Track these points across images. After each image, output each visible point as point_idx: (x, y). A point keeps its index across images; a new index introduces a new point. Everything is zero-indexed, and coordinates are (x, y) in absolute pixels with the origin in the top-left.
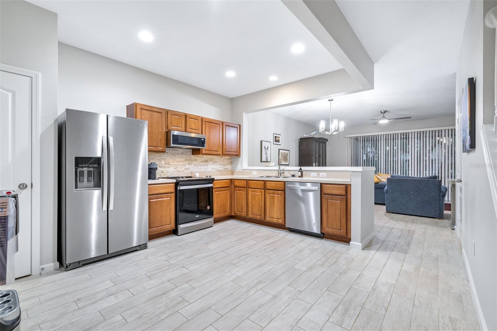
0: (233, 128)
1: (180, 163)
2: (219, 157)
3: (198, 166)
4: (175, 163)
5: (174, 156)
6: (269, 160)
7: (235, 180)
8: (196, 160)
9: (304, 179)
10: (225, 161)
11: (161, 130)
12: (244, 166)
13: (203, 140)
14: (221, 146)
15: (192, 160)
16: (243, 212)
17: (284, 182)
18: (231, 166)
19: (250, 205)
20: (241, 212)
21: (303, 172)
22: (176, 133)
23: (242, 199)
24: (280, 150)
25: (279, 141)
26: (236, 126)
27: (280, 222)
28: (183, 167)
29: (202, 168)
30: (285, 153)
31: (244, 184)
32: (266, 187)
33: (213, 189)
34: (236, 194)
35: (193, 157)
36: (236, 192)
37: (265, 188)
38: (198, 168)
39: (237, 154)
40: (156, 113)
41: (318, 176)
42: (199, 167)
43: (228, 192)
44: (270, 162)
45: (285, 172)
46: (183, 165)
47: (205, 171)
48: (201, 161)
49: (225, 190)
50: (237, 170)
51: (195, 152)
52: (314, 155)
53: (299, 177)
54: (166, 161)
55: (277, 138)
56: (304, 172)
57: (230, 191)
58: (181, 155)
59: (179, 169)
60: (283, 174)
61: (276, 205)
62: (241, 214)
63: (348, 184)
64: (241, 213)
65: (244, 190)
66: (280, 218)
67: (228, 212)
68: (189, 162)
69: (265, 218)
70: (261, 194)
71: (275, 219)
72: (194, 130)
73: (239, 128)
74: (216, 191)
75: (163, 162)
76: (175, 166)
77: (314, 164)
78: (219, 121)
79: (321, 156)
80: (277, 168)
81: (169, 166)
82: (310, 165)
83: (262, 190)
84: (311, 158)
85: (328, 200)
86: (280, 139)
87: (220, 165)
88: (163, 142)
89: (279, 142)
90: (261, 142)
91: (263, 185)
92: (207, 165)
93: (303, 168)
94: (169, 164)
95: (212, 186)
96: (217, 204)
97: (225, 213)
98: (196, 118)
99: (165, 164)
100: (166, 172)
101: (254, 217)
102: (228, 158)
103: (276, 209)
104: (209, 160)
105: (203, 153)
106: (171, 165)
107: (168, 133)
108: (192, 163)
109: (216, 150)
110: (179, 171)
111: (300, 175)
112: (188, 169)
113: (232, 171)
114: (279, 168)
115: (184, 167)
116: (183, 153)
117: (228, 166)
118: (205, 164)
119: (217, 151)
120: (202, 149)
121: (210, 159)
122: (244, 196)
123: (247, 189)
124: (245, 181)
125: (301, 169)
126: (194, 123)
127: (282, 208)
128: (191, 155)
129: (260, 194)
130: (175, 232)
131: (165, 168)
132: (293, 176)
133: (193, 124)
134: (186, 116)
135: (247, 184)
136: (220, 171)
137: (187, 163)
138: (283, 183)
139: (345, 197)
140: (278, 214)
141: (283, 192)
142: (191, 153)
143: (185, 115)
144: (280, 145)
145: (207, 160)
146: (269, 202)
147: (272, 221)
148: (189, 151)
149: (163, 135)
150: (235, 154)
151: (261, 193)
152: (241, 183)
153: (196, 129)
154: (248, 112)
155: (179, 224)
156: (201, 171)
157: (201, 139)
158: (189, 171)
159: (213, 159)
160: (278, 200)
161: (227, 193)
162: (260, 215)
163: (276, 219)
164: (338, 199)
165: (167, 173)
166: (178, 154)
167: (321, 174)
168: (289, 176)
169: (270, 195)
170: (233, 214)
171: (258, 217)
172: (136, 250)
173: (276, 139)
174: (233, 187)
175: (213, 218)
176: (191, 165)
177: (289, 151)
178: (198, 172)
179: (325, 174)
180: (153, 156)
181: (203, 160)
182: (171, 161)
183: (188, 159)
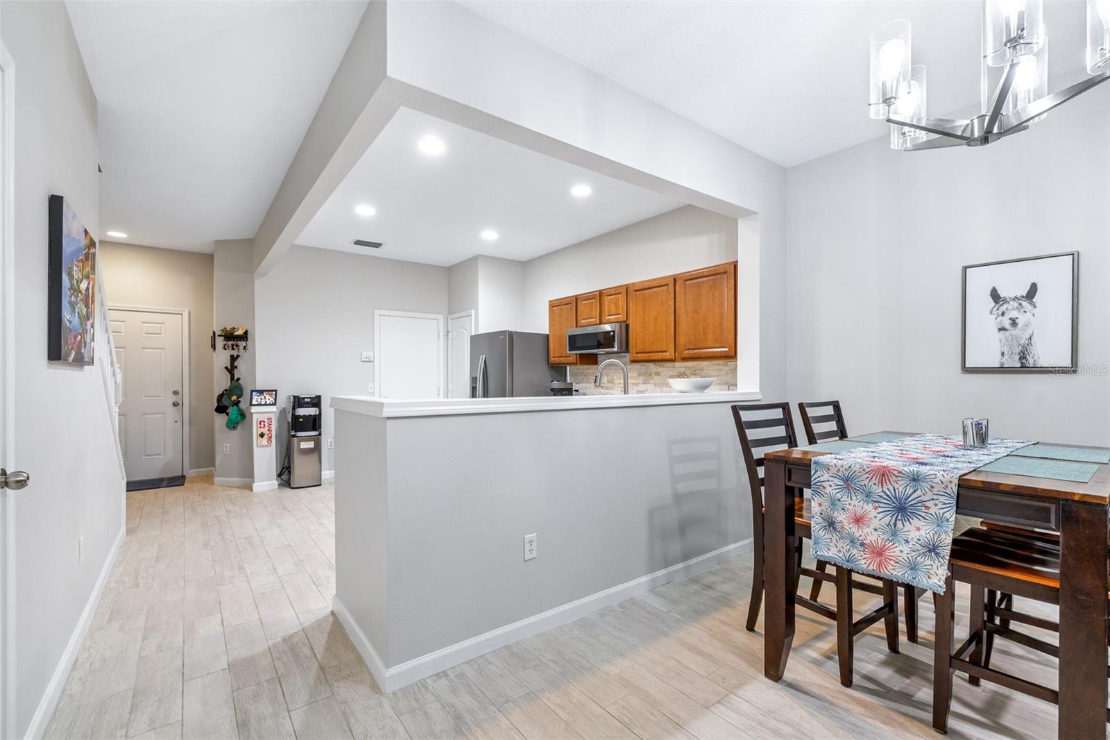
3: (662, 386)
39: (730, 354)
48: (669, 375)
68: (644, 378)
72: (613, 317)
73: (734, 272)
78: (668, 278)
90: (965, 272)
98: (617, 292)
104: (688, 373)
105: (632, 358)
108: (651, 381)
109: (659, 350)
121: (692, 370)
133: (612, 305)
134: (601, 295)
137: (641, 381)
145: (684, 372)
157: (609, 333)
159: (702, 369)
181: (675, 373)
182: (615, 378)
183: (643, 371)
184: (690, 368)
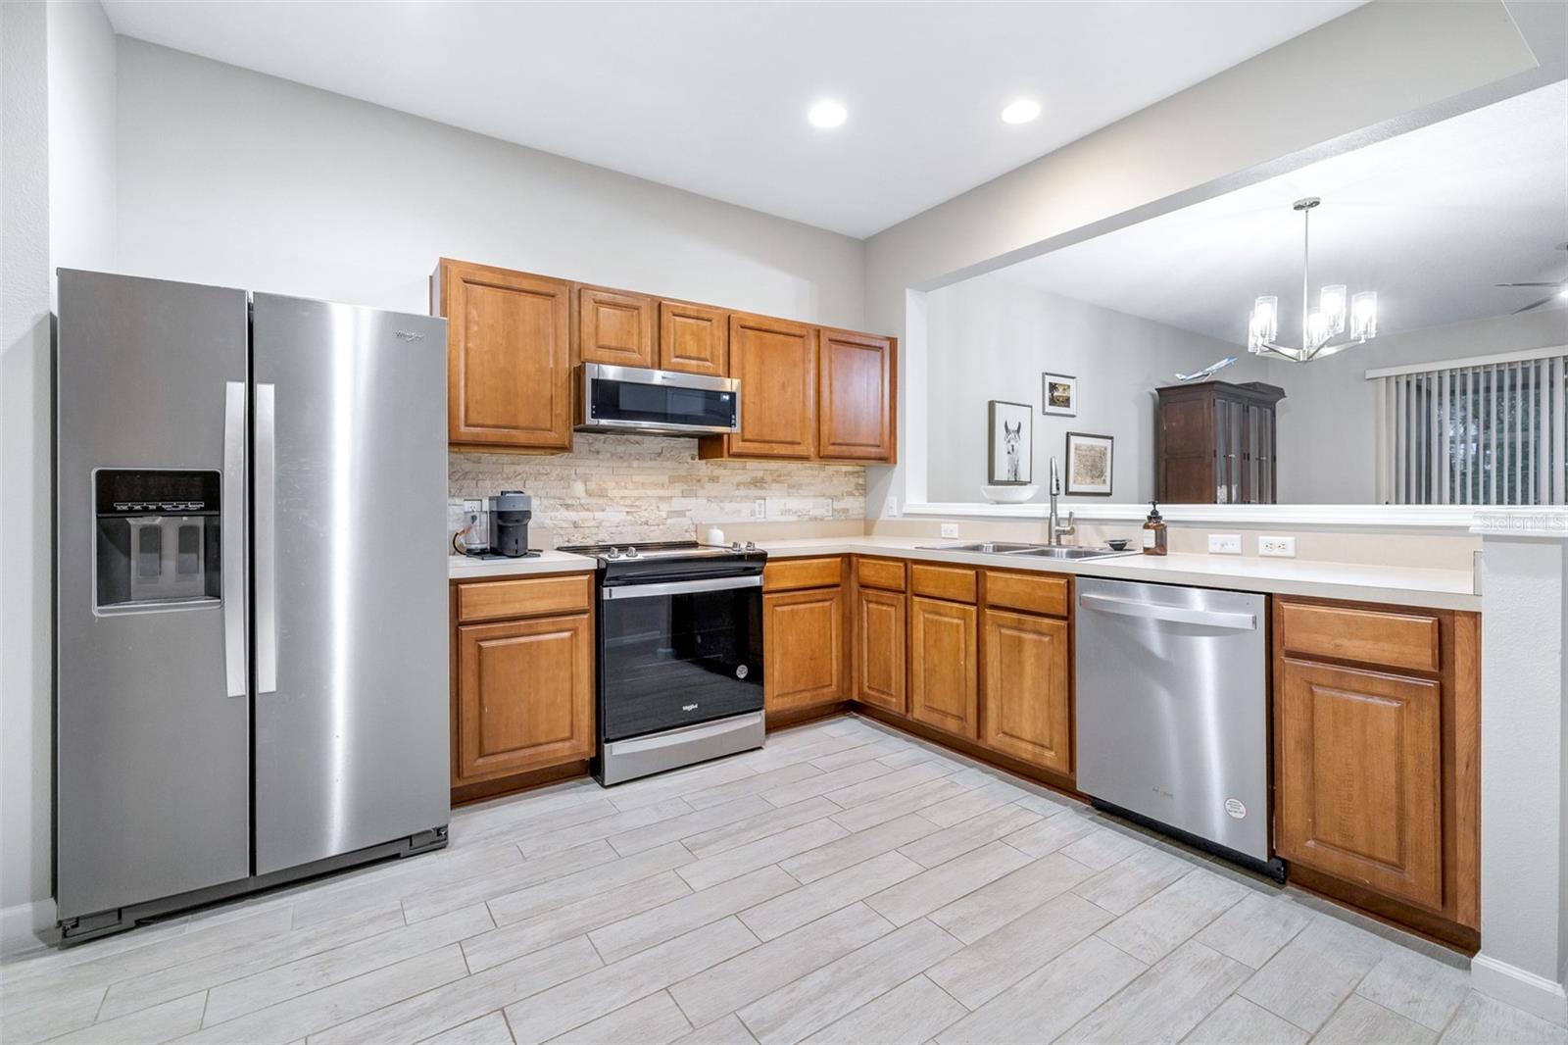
0: (865, 353)
1: (649, 492)
2: (811, 468)
3: (721, 502)
4: (626, 493)
5: (625, 464)
6: (1024, 476)
7: (861, 560)
8: (718, 478)
9: (1173, 565)
10: (835, 480)
11: (551, 365)
12: (908, 502)
13: (727, 398)
14: (813, 424)
15: (699, 481)
16: (893, 692)
17: (1069, 579)
18: (862, 499)
19: (918, 666)
20: (883, 693)
21: (1168, 529)
22: (611, 373)
23: (889, 641)
24: (1072, 438)
25: (1066, 402)
26: (877, 344)
27: (1048, 763)
28: (661, 507)
29: (739, 511)
30: (1092, 448)
31: (894, 576)
32: (984, 599)
33: (765, 596)
34: (865, 615)
35: (704, 467)
36: (865, 609)
37: (979, 601)
38: (721, 508)
39: (885, 456)
40: (529, 298)
41: (1248, 551)
42: (728, 506)
43: (833, 608)
44: (1030, 482)
45: (1081, 528)
46: (661, 498)
47: (753, 519)
48: (735, 483)
49: (820, 597)
50: (883, 517)
51: (709, 447)
52: (1221, 453)
53: (1147, 551)
54: (592, 485)
55: (1061, 390)
56: (1171, 531)
57: (843, 604)
58: (651, 459)
59: (646, 514)
60: (1068, 537)
61: (1028, 681)
62: (885, 701)
63: (1452, 613)
64: (884, 697)
65: (895, 603)
66: (1051, 741)
67: (834, 688)
68: (685, 487)
69: (983, 732)
70: (965, 623)
71: (1023, 745)
72: (694, 362)
73: (890, 350)
74: (781, 602)
75: (579, 488)
76: (628, 502)
77: (1222, 492)
78: (803, 325)
79: (1254, 455)
80: (1043, 510)
81: (601, 501)
82: (1203, 494)
83: (967, 607)
84: (1210, 465)
85: (1318, 690)
86: (1072, 394)
87: (815, 496)
88: (559, 411)
89: (1069, 406)
90: (992, 405)
91: (974, 588)
92: (760, 498)
93: (1169, 512)
94: (603, 494)
95: (758, 584)
96: (785, 654)
97: (819, 692)
98: (701, 314)
99: (589, 494)
100: (593, 523)
101: (933, 720)
102: (850, 469)
103: (1027, 696)
104: (768, 479)
105: (734, 449)
106: (611, 499)
107: (578, 374)
108: (700, 492)
109: (789, 439)
110: (646, 523)
111: (1152, 544)
112: (681, 514)
113: (865, 519)
114: (1054, 509)
115: (665, 507)
116: (659, 455)
117: (851, 499)
118: (754, 492)
119: (792, 443)
120: (729, 434)
121: (775, 474)
122: (896, 628)
123: (906, 598)
124: (901, 564)
125: (1155, 516)
126: (693, 333)
127: (1060, 698)
128: (693, 459)
129: (958, 626)
130: (592, 768)
131: (588, 510)
132: (1119, 547)
133: (688, 338)
134: (659, 306)
135: (907, 576)
136: (816, 518)
137: (678, 493)
138: (1063, 582)
139: (1431, 683)
140: (1040, 725)
141: (1063, 623)
142: (696, 452)
143: (656, 304)
144: (1073, 416)
145: (762, 478)
146: (997, 664)
147: (1010, 750)
148: (687, 445)
149: (560, 384)
150: (873, 455)
151: (965, 620)
152: (884, 574)
153: (703, 356)
154: (924, 287)
155: (608, 741)
156: (737, 520)
157: (718, 394)
158: (686, 522)
159: (789, 474)
160: (1039, 657)
161: (827, 612)
162: (960, 718)
163: (1030, 747)
164: (1379, 689)
165: (594, 530)
166: (639, 457)
167: (1264, 539)
168: (1098, 544)
169: (1004, 631)
170: (856, 698)
171: (952, 726)
172: (396, 857)
173: (1056, 394)
174: (855, 586)
175: (763, 712)
176: (693, 500)
177: (1110, 441)
178: (721, 526)
179: (1289, 540)
180: (538, 467)
181: (746, 478)
182: (610, 485)
183: (684, 473)
184: (772, 472)
